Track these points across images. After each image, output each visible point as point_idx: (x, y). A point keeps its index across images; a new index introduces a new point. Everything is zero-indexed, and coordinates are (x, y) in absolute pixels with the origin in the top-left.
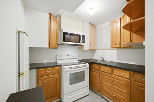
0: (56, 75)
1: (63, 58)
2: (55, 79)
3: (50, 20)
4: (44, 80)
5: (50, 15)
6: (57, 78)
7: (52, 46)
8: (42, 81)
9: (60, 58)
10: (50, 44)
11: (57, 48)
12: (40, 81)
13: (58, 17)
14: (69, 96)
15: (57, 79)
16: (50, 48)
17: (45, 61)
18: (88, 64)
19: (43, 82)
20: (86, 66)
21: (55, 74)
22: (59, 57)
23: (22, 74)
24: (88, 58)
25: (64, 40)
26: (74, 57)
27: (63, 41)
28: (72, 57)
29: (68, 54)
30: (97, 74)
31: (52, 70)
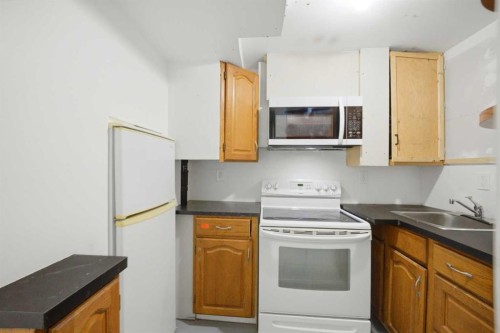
0: (243, 244)
1: (280, 192)
2: (240, 254)
3: (225, 79)
4: (209, 249)
5: (225, 64)
6: (243, 251)
7: (232, 154)
8: (205, 250)
9: (271, 192)
10: (224, 148)
11: (256, 161)
12: (199, 249)
13: (260, 64)
14: (274, 322)
15: (242, 255)
16: (226, 161)
17: (230, 199)
18: (366, 225)
19: (208, 252)
20: (355, 232)
21: (239, 237)
22: (268, 189)
23: (120, 220)
24: (398, 202)
25: (272, 135)
26: (323, 193)
27: (271, 137)
28: (314, 193)
29: (300, 181)
30: (416, 278)
31: (230, 225)
